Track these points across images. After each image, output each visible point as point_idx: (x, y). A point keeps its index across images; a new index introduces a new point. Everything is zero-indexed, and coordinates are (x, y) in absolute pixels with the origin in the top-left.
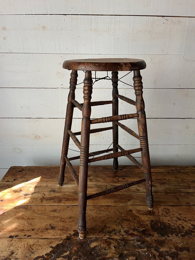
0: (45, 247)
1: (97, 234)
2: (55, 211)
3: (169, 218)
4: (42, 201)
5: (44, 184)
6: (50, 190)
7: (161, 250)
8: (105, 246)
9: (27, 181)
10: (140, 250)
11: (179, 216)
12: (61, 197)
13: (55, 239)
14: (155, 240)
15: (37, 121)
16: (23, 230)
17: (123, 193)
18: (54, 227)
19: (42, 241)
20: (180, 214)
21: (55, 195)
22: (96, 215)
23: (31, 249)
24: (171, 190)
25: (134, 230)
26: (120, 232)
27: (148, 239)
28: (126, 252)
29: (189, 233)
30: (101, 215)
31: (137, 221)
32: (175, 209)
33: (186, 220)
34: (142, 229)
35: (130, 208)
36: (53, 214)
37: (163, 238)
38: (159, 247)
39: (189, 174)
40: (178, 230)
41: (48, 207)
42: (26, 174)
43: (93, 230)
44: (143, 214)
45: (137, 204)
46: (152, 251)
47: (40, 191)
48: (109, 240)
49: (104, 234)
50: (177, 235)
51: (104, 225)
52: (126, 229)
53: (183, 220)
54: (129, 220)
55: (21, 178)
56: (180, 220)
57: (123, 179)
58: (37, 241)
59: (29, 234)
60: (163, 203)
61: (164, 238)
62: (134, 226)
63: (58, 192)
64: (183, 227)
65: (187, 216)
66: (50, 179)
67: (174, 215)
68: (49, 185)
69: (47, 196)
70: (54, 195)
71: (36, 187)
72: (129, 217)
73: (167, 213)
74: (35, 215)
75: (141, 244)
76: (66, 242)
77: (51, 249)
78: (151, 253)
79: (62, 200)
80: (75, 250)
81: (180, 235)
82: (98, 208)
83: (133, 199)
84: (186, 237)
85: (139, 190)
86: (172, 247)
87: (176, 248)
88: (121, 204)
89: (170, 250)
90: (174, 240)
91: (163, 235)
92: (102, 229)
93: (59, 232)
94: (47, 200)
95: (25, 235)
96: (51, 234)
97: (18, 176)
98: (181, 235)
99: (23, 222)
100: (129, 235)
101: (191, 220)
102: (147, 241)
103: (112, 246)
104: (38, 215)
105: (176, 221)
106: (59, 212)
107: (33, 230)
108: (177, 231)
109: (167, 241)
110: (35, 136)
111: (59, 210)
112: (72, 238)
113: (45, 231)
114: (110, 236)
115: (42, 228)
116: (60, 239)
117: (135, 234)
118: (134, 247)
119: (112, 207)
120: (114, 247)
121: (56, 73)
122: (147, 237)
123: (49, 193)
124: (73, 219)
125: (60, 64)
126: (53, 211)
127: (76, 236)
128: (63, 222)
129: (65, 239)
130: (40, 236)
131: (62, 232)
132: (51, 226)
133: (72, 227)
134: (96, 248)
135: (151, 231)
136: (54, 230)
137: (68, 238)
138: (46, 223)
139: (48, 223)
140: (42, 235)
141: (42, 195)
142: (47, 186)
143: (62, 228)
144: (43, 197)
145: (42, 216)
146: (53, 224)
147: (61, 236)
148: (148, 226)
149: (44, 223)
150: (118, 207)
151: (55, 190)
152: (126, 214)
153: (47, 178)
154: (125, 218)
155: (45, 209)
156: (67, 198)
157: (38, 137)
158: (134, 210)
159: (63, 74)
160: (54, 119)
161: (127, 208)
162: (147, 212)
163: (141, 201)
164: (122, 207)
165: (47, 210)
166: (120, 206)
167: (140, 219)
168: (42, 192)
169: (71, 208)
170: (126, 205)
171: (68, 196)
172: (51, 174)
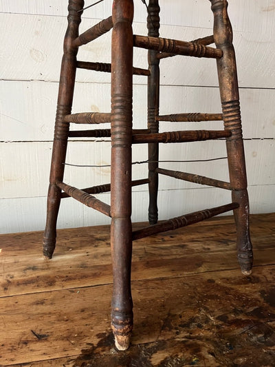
1: (157, 334)
2: (42, 302)
4: (6, 289)
5: (10, 260)
6: (23, 267)
8: (188, 355)
10: (271, 350)
12: (52, 276)
17: (182, 256)
18: (44, 336)
21: (38, 275)
22: (142, 297)
25: (236, 312)
26: (207, 321)
28: (241, 360)
30: (153, 297)
31: (234, 296)
34: (251, 309)
35: (208, 276)
36: (35, 310)
41: (22, 297)
43: (144, 326)
44: (239, 284)
45: (217, 269)
47: (1, 271)
48: (191, 341)
49: (174, 331)
51: (166, 312)
52: (219, 313)
54: (217, 297)
57: (172, 237)
60: (263, 262)
62: (232, 305)
63: (42, 269)
66: (22, 252)
68: (20, 260)
69: (19, 279)
70: (34, 276)
72: (213, 292)
75: (265, 337)
76: (84, 364)
79: (54, 282)
82: (141, 285)
83: (205, 262)
85: (209, 249)
88: (187, 273)
92: (166, 320)
93: (60, 344)
94: (18, 285)
96: (38, 352)
100: (230, 323)
103: (204, 352)
106: (52, 304)
111: (53, 300)
112: (97, 353)
113: (22, 348)
114: (191, 334)
115: (10, 342)
116: (66, 360)
117: (243, 319)
118: (253, 345)
119: (170, 280)
120: (209, 353)
121: (29, 51)
122: (271, 321)
123: (22, 273)
124: (90, 312)
125: (37, 33)
126: (37, 304)
127: (107, 348)
128: (67, 320)
129: (79, 358)
130: (7, 362)
131: (68, 342)
132: (36, 335)
133: (92, 328)
134: (167, 364)
135: (271, 308)
136: (46, 343)
137: (88, 353)
138: (20, 331)
139: (25, 330)
140: (13, 357)
141: (5, 278)
142: (15, 262)
143: (65, 336)
144: (9, 282)
145: (9, 317)
146: (41, 330)
147: (66, 353)
148: (259, 301)
149: (17, 331)
150: (182, 279)
151: (35, 267)
152: (205, 287)
153: (15, 250)
154: (207, 294)
155: (17, 303)
156: (67, 276)
158: (217, 280)
159: (43, 52)
160: (26, 143)
161: (201, 278)
162: (243, 280)
163: (223, 264)
164: (191, 277)
165: (20, 303)
166: (186, 277)
167: (237, 293)
168: (4, 273)
169: (79, 292)
170: (196, 272)
171: (69, 273)
172: (25, 244)
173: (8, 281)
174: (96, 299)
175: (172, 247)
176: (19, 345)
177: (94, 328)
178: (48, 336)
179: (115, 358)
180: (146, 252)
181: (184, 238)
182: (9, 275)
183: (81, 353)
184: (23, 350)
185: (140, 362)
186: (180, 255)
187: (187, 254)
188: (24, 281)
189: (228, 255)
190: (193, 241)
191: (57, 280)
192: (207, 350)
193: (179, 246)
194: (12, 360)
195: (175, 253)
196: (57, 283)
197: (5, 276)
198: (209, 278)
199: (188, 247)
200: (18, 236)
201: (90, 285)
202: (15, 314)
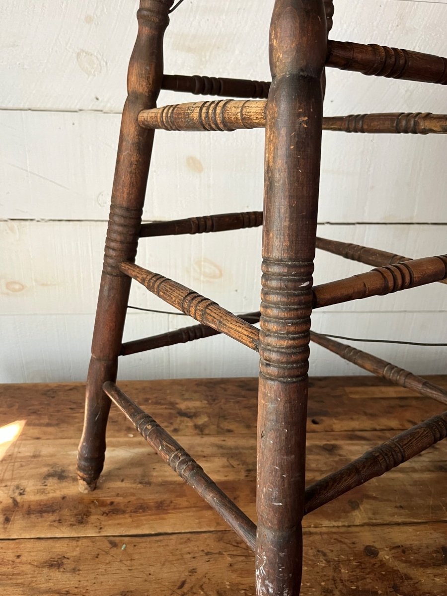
2: (56, 564)
4: (7, 520)
5: (26, 449)
6: (45, 470)
12: (87, 498)
15: (12, 229)
21: (65, 492)
22: (235, 578)
35: (367, 538)
36: (43, 579)
41: (29, 545)
44: (423, 565)
45: (388, 519)
47: (8, 475)
57: (315, 422)
63: (74, 480)
66: (50, 429)
68: (44, 451)
69: (33, 497)
70: (58, 494)
72: (370, 583)
79: (88, 514)
83: (368, 497)
88: (326, 523)
94: (29, 512)
106: (74, 570)
110: (8, 285)
111: (78, 560)
121: (74, 55)
123: (40, 486)
125: (89, 20)
126: (51, 566)
141: (11, 492)
142: (34, 456)
144: (15, 503)
150: (317, 537)
151: (63, 471)
152: (357, 566)
153: (40, 425)
154: (358, 587)
155: (18, 557)
156: (112, 503)
157: (17, 287)
158: (383, 549)
159: (100, 57)
160: (71, 223)
161: (354, 540)
162: (435, 555)
163: (401, 507)
164: (335, 536)
165: (23, 559)
166: (325, 533)
167: (417, 589)
168: (12, 479)
169: (125, 549)
170: (346, 524)
171: (118, 495)
172: (58, 411)
173: (14, 500)
174: (152, 570)
182: (18, 487)
186: (322, 472)
188: (39, 503)
189: (415, 483)
190: (352, 436)
191: (93, 510)
196: (93, 518)
197: (12, 488)
198: (368, 544)
199: (341, 452)
200: (52, 389)
201: (147, 532)
202: (12, 585)
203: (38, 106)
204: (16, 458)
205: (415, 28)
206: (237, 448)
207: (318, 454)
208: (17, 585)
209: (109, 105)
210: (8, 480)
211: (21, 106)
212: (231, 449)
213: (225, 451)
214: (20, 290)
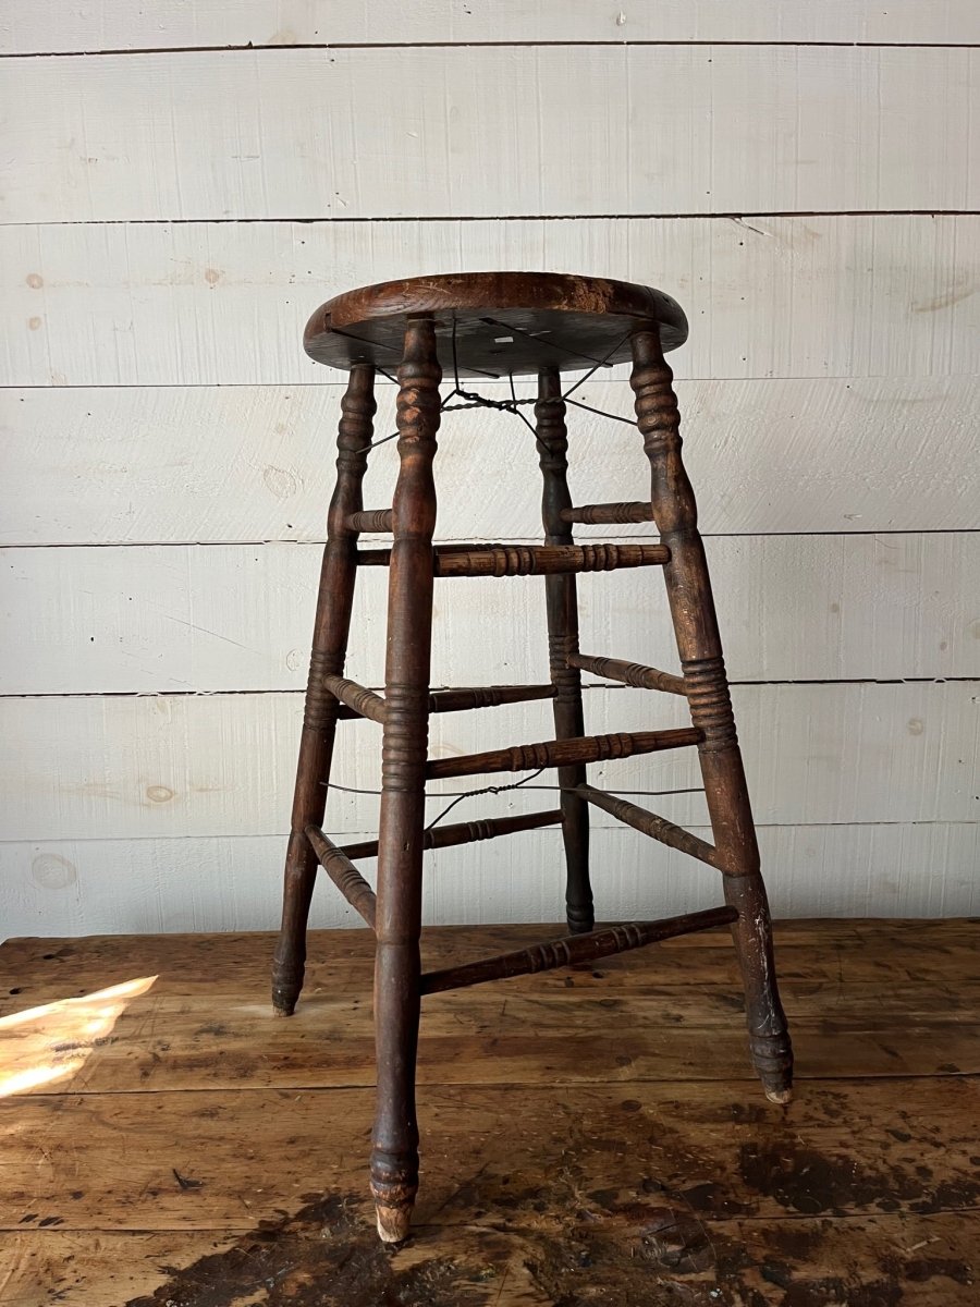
0: (128, 1271)
2: (211, 1113)
3: (843, 1134)
4: (146, 1074)
5: (171, 1005)
6: (197, 1026)
7: (796, 1275)
8: (476, 1261)
9: (83, 993)
10: (678, 1281)
11: (899, 1124)
12: (253, 1054)
13: (190, 1234)
14: (765, 1233)
15: (163, 708)
16: (21, 1195)
17: (591, 1033)
18: (195, 1184)
19: (118, 1242)
20: (904, 1115)
21: (223, 1047)
22: (438, 1126)
23: (48, 1280)
24: (854, 1017)
25: (646, 1186)
26: (565, 1198)
27: (727, 1228)
28: (593, 1291)
29: (956, 1194)
30: (466, 1128)
31: (667, 1148)
32: (874, 1093)
33: (939, 1138)
34: (689, 1185)
35: (630, 1093)
36: (191, 1127)
37: (812, 1222)
38: (790, 1261)
39: (947, 952)
40: (893, 1185)
41: (175, 1097)
42: (80, 968)
44: (701, 1120)
45: (666, 1075)
46: (748, 1282)
47: (144, 1032)
48: (501, 1235)
49: (474, 1210)
50: (889, 1207)
51: (477, 1167)
52: (600, 1183)
53: (923, 1140)
54: (621, 1146)
55: (49, 983)
56: (905, 1138)
57: (597, 976)
58: (90, 1242)
59: (53, 1214)
61: (818, 1221)
62: (647, 1170)
63: (237, 1035)
64: (924, 1171)
65: (943, 1123)
66: (207, 985)
67: (869, 1118)
68: (196, 1007)
69: (180, 1053)
70: (214, 1049)
71: (123, 1017)
72: (619, 1134)
73: (832, 1114)
74: (100, 1132)
75: (684, 1252)
76: (254, 1249)
77: (162, 1280)
78: (743, 1292)
79: (254, 1068)
80: (301, 1286)
81: (905, 1207)
82: (449, 1098)
83: (646, 1054)
84: (945, 1214)
85: (679, 1018)
86: (862, 1259)
87: (889, 1264)
88: (577, 1078)
89: (853, 1274)
90: (871, 1228)
91: (811, 1209)
92: (467, 1184)
93: (219, 1205)
94: (175, 1066)
95: (28, 1219)
96: (174, 1213)
97: (36, 977)
98: (913, 1207)
99: (29, 1159)
100: (616, 1211)
101: (965, 1140)
102: (720, 1237)
103: (516, 1264)
104: (115, 1134)
105: (885, 1146)
106: (232, 1119)
107: (77, 1195)
108: (888, 1190)
109: (831, 1232)
110: (149, 792)
111: (237, 1110)
112: (290, 1233)
113: (144, 1202)
114: (509, 1220)
115: (125, 1187)
116: (222, 1235)
117: (654, 1205)
118: (643, 1267)
119: (527, 1092)
120: (526, 1265)
121: (261, 473)
122: (718, 1220)
123: (190, 1042)
124: (306, 1148)
125: (281, 429)
126: (202, 1115)
127: (315, 1225)
128: (252, 1158)
129: (250, 1236)
130: (110, 1223)
131: (237, 1202)
132: (180, 1180)
133: (297, 1181)
134: (424, 1273)
135: (742, 1190)
136: (194, 1198)
137: (271, 1229)
138: (152, 1168)
139: (162, 1167)
140: (124, 1216)
141: (150, 1048)
142: (182, 1012)
143: (237, 1188)
144: (156, 1058)
145: (137, 1136)
146: (193, 1170)
147: (228, 1222)
148: (723, 1169)
149: (144, 1167)
150: (560, 1092)
151: (223, 1027)
152: (605, 1119)
153: (190, 980)
154: (600, 1137)
155: (160, 1108)
156: (286, 1058)
157: (163, 794)
158: (648, 1104)
159: (294, 474)
160: (247, 695)
161: (611, 1095)
162: (719, 1112)
163: (691, 1064)
164: (586, 1091)
165: (166, 1109)
166: (571, 1088)
167: (680, 1142)
168: (152, 1035)
169: (300, 1100)
170: (606, 1080)
171: (295, 1051)
172: (217, 965)
173: (155, 1055)
174: (332, 1118)
175: (579, 1006)
176: (141, 1194)
177: (304, 1181)
178: (204, 1184)
179: (322, 1246)
180: (503, 1014)
181: (631, 979)
182: (159, 1043)
183: (257, 1226)
184: (145, 1206)
185: (370, 1261)
186: (589, 1029)
187: (611, 1027)
188: (188, 1058)
189: (722, 1040)
190: (649, 991)
191: (261, 1064)
192: (525, 1257)
193: (602, 1004)
194: (120, 1222)
195: (579, 1022)
196: (259, 1072)
197: (151, 1044)
198: (629, 1098)
199: (624, 1008)
200: (208, 941)
201: (331, 1085)
202: (150, 1133)
203: (210, 540)
204: (156, 1014)
205: (724, 414)
206: (471, 1003)
207: (589, 1010)
208: (159, 1132)
209: (305, 533)
210: (146, 1036)
211: (187, 540)
212: (462, 1004)
213: (454, 1007)
214: (167, 799)
